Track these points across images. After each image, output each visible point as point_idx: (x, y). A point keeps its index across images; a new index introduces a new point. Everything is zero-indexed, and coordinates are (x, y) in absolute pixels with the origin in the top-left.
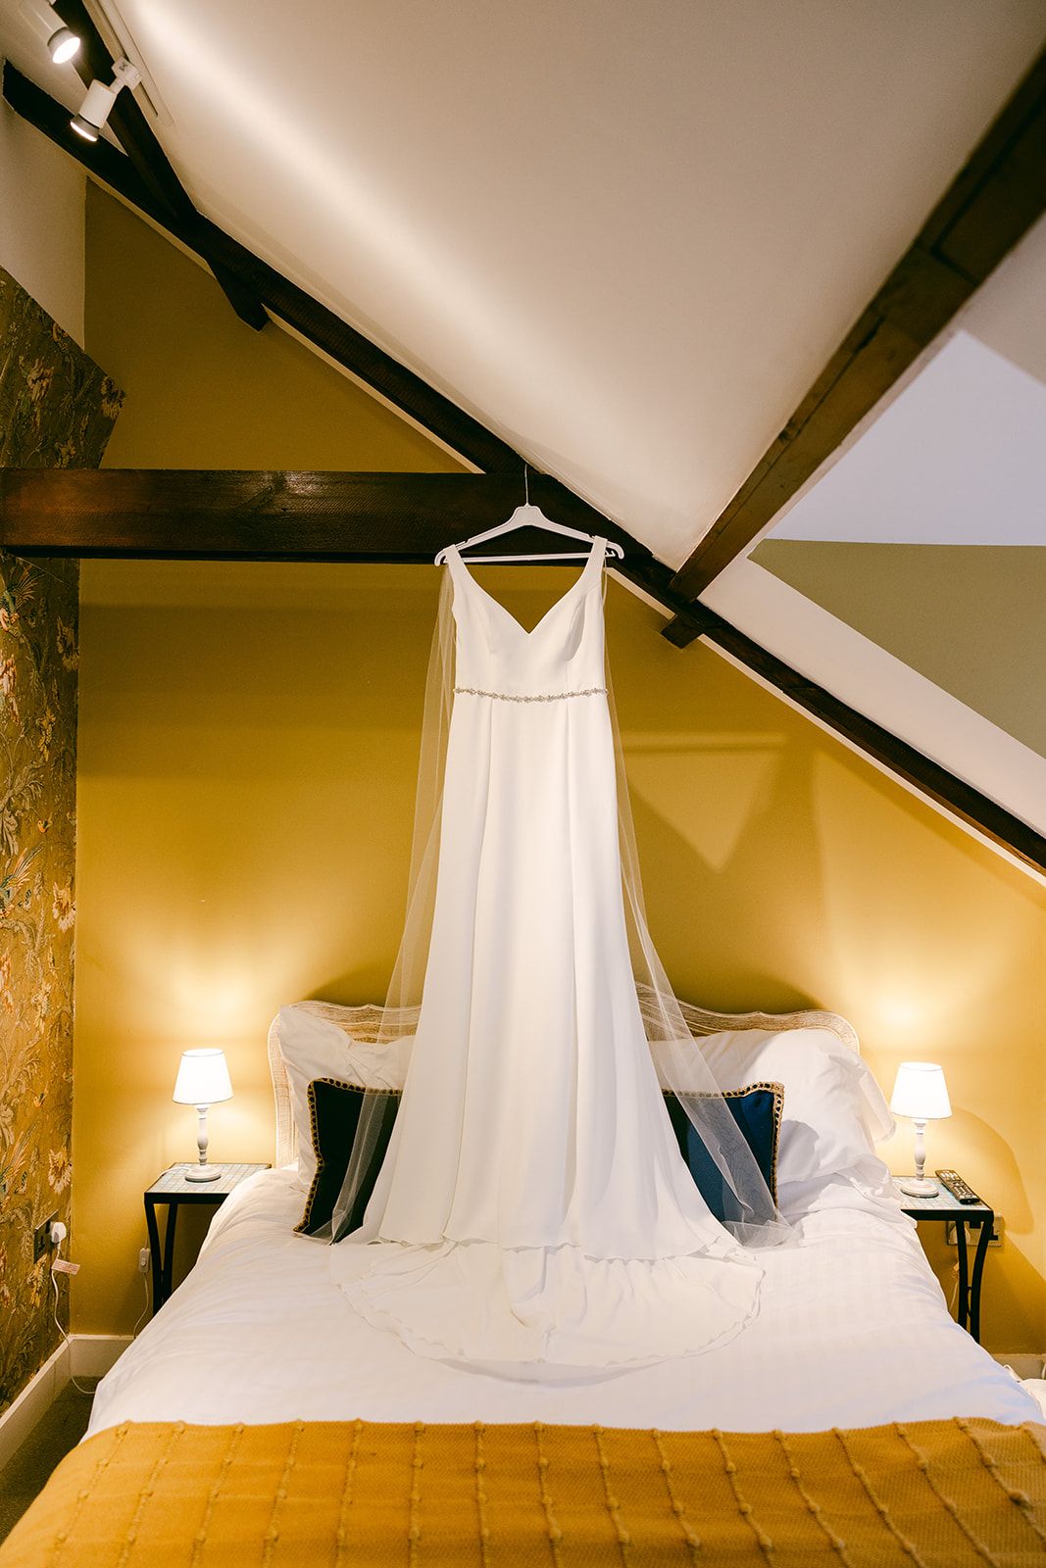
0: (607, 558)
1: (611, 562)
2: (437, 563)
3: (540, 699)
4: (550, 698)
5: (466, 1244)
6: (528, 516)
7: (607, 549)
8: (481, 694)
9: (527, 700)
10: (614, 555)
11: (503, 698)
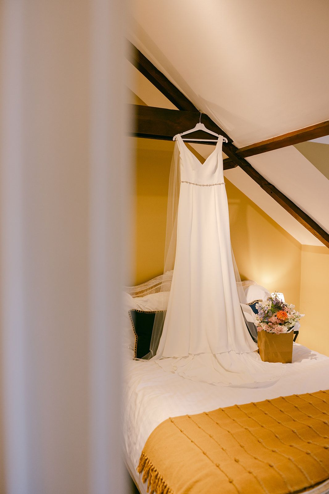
0: (223, 142)
1: (224, 144)
2: (174, 140)
3: (207, 186)
4: (210, 185)
5: (198, 355)
6: (200, 127)
7: (223, 140)
8: (190, 183)
9: (203, 186)
10: (225, 141)
11: (196, 185)
